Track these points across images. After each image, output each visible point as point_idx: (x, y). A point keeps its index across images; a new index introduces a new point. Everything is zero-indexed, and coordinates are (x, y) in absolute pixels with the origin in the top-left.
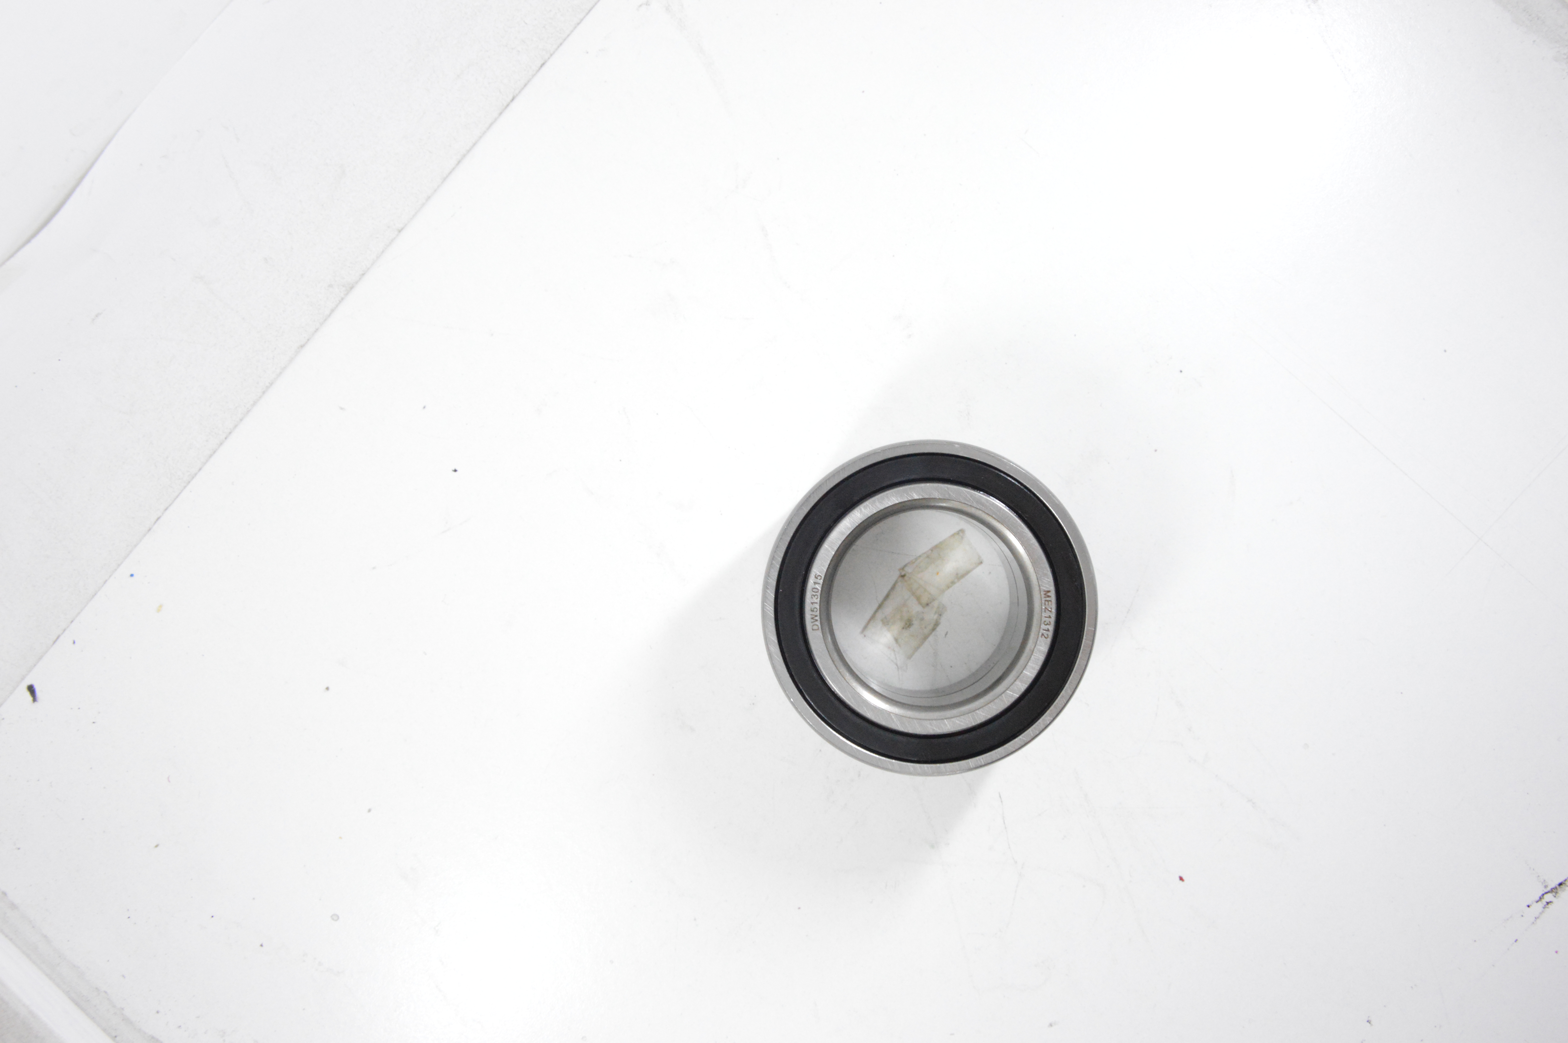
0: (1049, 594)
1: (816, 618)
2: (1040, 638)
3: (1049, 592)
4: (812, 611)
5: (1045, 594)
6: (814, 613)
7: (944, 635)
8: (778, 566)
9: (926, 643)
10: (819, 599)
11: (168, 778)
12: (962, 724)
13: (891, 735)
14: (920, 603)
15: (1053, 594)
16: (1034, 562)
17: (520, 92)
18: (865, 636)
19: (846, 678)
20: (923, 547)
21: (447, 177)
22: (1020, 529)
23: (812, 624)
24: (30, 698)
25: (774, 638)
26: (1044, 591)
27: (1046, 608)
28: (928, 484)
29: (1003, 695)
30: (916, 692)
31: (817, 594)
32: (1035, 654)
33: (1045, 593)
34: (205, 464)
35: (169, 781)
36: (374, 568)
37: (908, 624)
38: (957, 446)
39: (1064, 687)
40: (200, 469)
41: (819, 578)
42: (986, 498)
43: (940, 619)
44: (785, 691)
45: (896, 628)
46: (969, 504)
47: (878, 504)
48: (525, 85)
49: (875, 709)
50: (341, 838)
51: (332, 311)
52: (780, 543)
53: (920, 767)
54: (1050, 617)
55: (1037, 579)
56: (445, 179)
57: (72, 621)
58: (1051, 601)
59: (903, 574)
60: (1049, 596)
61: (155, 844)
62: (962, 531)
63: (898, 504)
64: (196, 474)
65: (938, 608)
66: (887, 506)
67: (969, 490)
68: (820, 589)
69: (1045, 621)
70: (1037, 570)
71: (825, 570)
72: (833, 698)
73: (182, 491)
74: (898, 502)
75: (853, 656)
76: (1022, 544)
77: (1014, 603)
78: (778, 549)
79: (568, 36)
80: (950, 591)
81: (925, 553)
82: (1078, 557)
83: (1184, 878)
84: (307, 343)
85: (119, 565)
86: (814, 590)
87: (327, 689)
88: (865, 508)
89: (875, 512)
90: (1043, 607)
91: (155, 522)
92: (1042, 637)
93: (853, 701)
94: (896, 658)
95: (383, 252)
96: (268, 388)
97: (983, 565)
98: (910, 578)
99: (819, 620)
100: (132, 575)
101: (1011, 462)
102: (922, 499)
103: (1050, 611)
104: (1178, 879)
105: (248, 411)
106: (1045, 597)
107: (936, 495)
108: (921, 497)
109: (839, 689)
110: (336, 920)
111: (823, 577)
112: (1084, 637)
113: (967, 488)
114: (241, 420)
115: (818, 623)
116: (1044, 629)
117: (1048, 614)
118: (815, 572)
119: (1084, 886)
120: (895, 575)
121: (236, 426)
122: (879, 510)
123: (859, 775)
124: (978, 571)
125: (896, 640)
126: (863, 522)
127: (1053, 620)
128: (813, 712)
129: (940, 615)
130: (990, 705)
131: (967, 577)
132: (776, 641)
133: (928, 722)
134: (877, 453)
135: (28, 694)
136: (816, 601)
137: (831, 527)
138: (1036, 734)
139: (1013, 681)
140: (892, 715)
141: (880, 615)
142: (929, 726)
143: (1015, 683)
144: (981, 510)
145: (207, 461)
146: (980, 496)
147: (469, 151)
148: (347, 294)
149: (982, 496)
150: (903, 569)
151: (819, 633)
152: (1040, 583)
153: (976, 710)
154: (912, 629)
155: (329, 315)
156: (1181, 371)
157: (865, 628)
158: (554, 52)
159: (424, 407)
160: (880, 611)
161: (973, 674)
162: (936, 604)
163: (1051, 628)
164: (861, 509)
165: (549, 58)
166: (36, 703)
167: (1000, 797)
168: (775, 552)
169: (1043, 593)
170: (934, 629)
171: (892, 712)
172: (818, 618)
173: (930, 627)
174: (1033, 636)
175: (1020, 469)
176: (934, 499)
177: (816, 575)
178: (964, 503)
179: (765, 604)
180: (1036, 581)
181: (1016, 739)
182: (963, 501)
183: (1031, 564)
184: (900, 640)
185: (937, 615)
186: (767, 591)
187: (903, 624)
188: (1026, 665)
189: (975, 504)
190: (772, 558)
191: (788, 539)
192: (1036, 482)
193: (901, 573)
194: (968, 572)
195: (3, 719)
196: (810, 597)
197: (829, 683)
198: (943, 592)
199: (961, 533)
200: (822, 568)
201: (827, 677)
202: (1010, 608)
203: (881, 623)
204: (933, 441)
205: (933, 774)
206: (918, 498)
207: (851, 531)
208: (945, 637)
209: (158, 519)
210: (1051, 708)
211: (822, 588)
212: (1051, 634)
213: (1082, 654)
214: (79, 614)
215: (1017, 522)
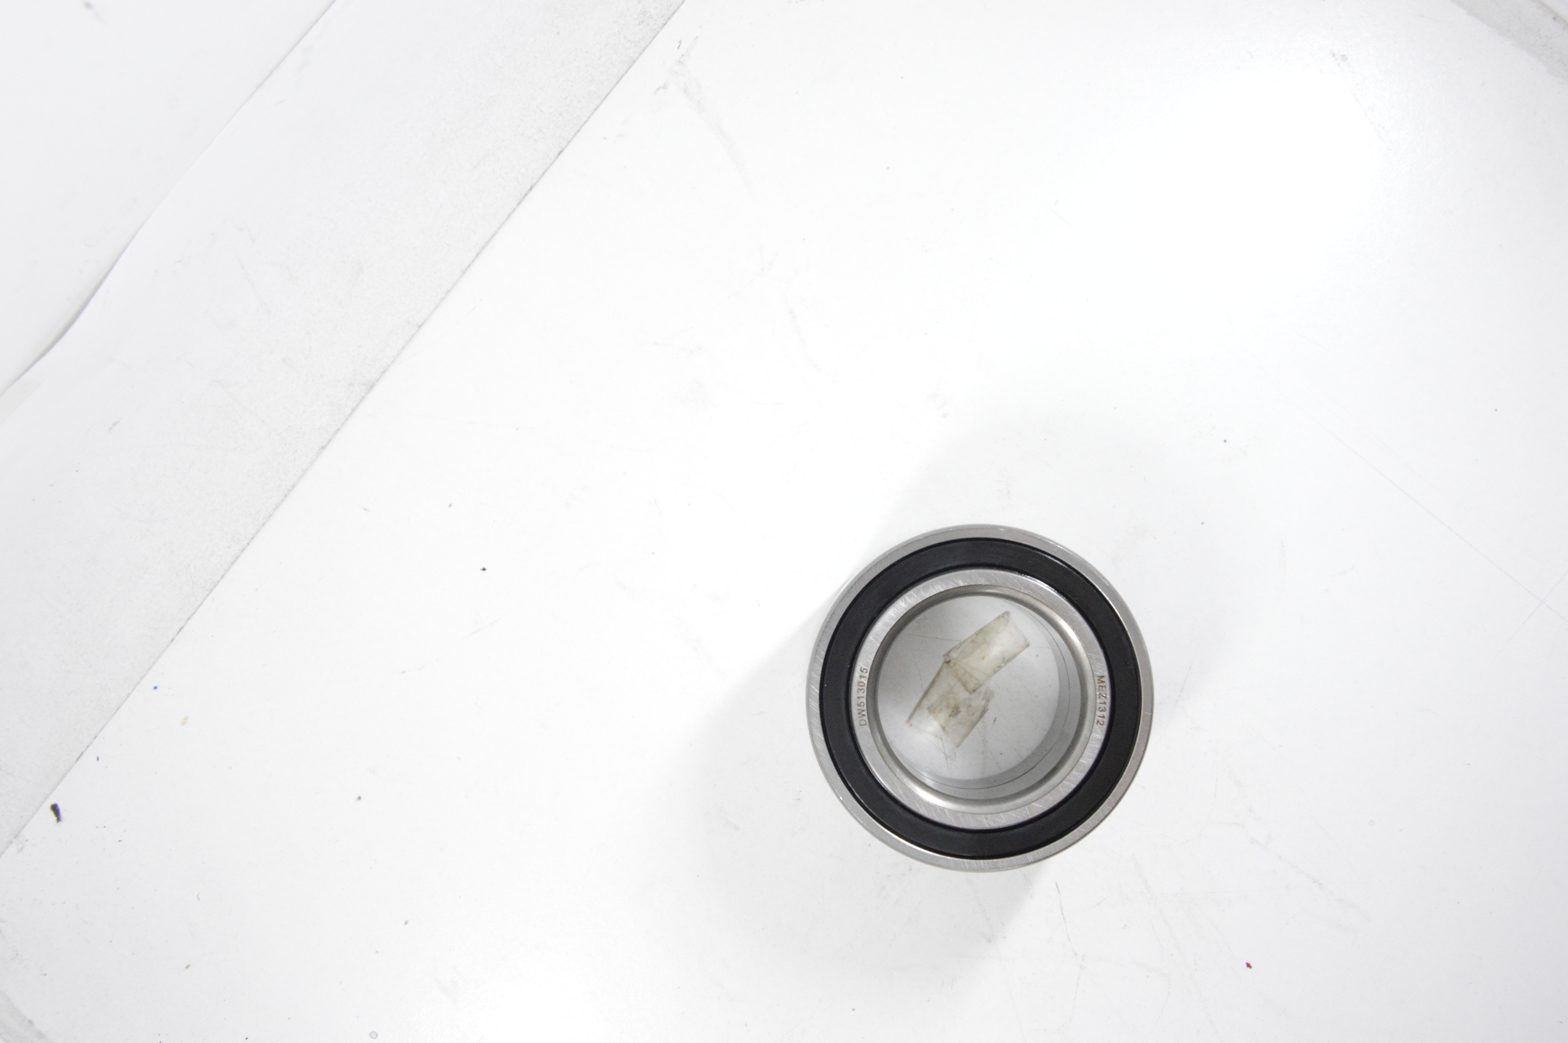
0: (1103, 679)
1: (864, 713)
2: (1095, 725)
3: (1103, 677)
4: (859, 705)
5: (1099, 680)
6: (861, 708)
7: (992, 722)
8: (822, 661)
9: (975, 730)
10: (865, 693)
11: (198, 895)
12: (1018, 817)
13: (944, 831)
14: (967, 690)
15: (1107, 680)
16: (1086, 647)
17: (538, 181)
18: (911, 725)
19: (897, 773)
20: (967, 632)
21: (466, 269)
22: (1070, 613)
23: (859, 719)
24: (55, 818)
25: (820, 735)
26: (1098, 677)
27: (1100, 694)
28: (974, 571)
29: (1060, 786)
30: (967, 782)
31: (863, 687)
32: (1091, 742)
33: (1098, 678)
34: (227, 571)
35: (199, 899)
36: (404, 672)
37: (955, 711)
38: (1002, 529)
39: (1122, 775)
40: (222, 577)
41: (865, 671)
42: (1033, 583)
43: (987, 705)
44: (833, 789)
45: (943, 716)
46: (1017, 589)
47: (922, 593)
48: (543, 174)
49: (928, 805)
50: (377, 952)
51: (353, 410)
52: (823, 636)
53: (977, 863)
54: (1105, 703)
55: (1090, 664)
56: (464, 272)
57: (95, 737)
58: (1105, 686)
59: (948, 659)
60: (1103, 682)
61: (186, 965)
62: (1006, 614)
63: (943, 592)
64: (218, 582)
65: (986, 693)
66: (933, 594)
67: (1016, 575)
68: (866, 682)
69: (1100, 708)
70: (1090, 655)
71: (871, 663)
72: (884, 795)
73: (205, 599)
74: (943, 590)
75: (898, 746)
76: (1073, 628)
77: (1064, 685)
78: (822, 643)
79: (585, 122)
80: (997, 675)
81: (969, 637)
82: (1131, 640)
83: (1251, 965)
84: (328, 443)
85: (142, 678)
86: (860, 684)
87: (359, 798)
88: (910, 597)
89: (920, 601)
90: (1098, 693)
91: (178, 633)
92: (1097, 724)
93: (904, 797)
94: (944, 747)
95: (403, 348)
96: (290, 491)
97: (1029, 648)
98: (955, 664)
99: (866, 714)
100: (156, 688)
101: (1058, 544)
102: (968, 586)
103: (1105, 697)
104: (1246, 965)
105: (270, 516)
106: (1099, 683)
107: (982, 581)
108: (967, 584)
109: (890, 785)
110: (375, 1038)
111: (869, 670)
112: (1141, 722)
113: (1014, 573)
114: (263, 525)
115: (866, 718)
116: (1100, 715)
117: (1102, 700)
118: (860, 666)
119: (1148, 977)
120: (940, 661)
121: (258, 531)
122: (924, 599)
123: (911, 870)
124: (1025, 654)
125: (943, 728)
126: (908, 611)
127: (1108, 706)
128: (863, 810)
129: (988, 701)
130: (1046, 797)
131: (1015, 660)
132: (823, 738)
133: (984, 816)
134: (919, 540)
135: (52, 814)
136: (862, 695)
137: (875, 618)
138: (1096, 825)
139: (1069, 771)
140: (945, 810)
141: (926, 703)
142: (985, 820)
143: (1072, 772)
144: (1030, 595)
145: (229, 568)
146: (1028, 581)
147: (487, 243)
148: (367, 393)
149: (1030, 580)
150: (947, 655)
151: (867, 728)
152: (1093, 668)
153: (1032, 802)
154: (959, 716)
155: (351, 415)
156: (1225, 441)
157: (911, 716)
158: (571, 140)
159: (450, 506)
160: (925, 699)
161: (1025, 761)
162: (983, 689)
163: (1107, 714)
164: (905, 600)
165: (566, 146)
166: (60, 822)
167: (1057, 886)
168: (818, 646)
169: (1096, 678)
170: (982, 716)
171: (945, 807)
173: (978, 714)
174: (1087, 723)
175: (1068, 551)
176: (981, 586)
177: (861, 668)
178: (1012, 589)
179: (810, 700)
180: (1089, 666)
181: (1075, 831)
182: (1011, 587)
183: (1083, 649)
184: (947, 728)
185: (984, 701)
186: (811, 687)
187: (950, 711)
188: (1082, 753)
189: (1023, 589)
190: (816, 652)
191: (831, 632)
192: (1084, 563)
193: (945, 659)
194: (1015, 656)
195: (27, 840)
196: (857, 690)
197: (879, 780)
198: (990, 676)
199: (1006, 616)
200: (868, 661)
201: (876, 773)
202: (1060, 692)
203: (927, 712)
204: (977, 525)
205: (990, 870)
206: (964, 585)
207: (896, 621)
208: (994, 723)
209: (181, 629)
210: (1110, 797)
211: (868, 682)
212: (1106, 720)
213: (1139, 739)
214: (102, 729)
215: (1067, 606)
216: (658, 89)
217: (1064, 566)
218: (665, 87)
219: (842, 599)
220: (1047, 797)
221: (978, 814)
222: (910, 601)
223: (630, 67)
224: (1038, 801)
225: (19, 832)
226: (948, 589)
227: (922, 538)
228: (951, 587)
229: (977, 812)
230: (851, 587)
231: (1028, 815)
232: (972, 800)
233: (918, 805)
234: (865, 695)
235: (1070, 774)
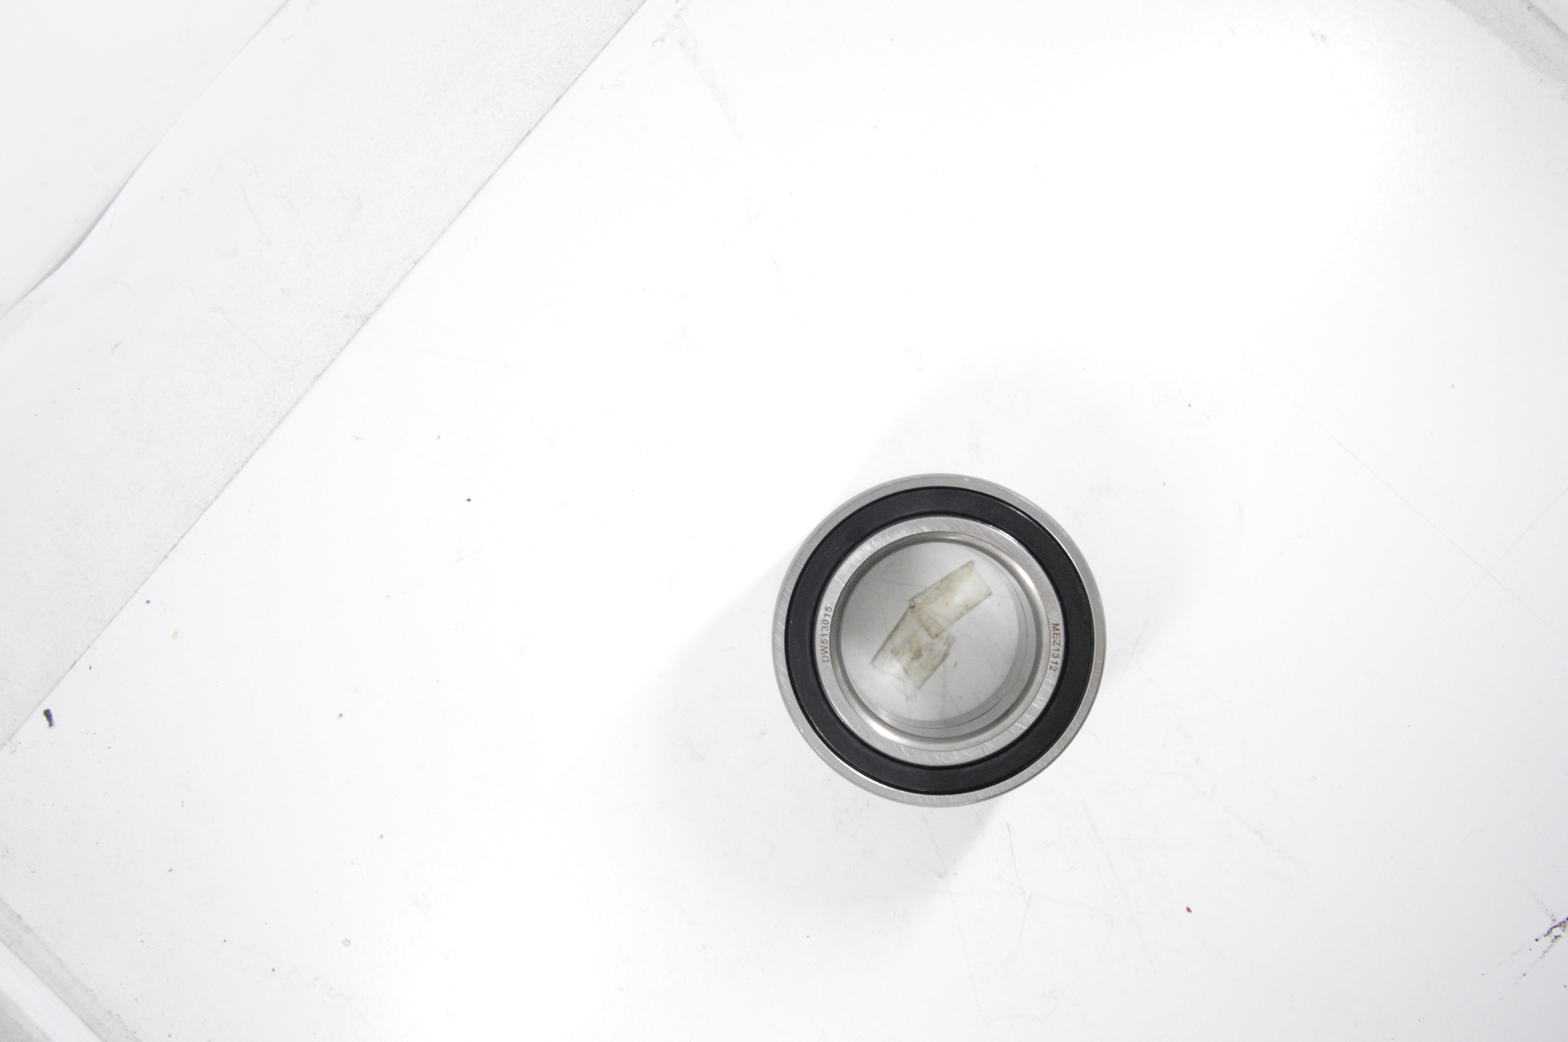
0: (1057, 627)
1: (826, 650)
2: (1048, 670)
3: (1057, 625)
4: (822, 642)
5: (1053, 627)
6: (824, 645)
7: (953, 666)
8: (789, 598)
9: (936, 674)
10: (829, 631)
11: (183, 803)
12: (970, 755)
13: (900, 766)
14: (930, 634)
15: (1062, 628)
16: (1042, 596)
17: (535, 126)
18: (874, 666)
19: (856, 709)
20: (933, 579)
22: (1029, 562)
23: (822, 656)
24: (47, 723)
25: (784, 669)
26: (1053, 624)
27: (1054, 641)
28: (938, 517)
29: (1012, 727)
30: (925, 723)
31: (827, 625)
32: (1044, 687)
33: (1053, 626)
34: (221, 492)
35: (183, 806)
36: (388, 596)
37: (918, 655)
38: (967, 479)
39: (1072, 720)
40: (216, 497)
41: (829, 610)
42: (995, 532)
43: (949, 650)
44: (795, 722)
45: (906, 658)
46: (979, 537)
47: (887, 537)
48: (541, 119)
49: (884, 740)
50: (353, 863)
51: (349, 341)
52: (790, 575)
53: (929, 798)
54: (1058, 650)
55: (1046, 612)
56: (460, 212)
57: (89, 647)
58: (1059, 634)
59: (912, 605)
60: (1057, 629)
61: (169, 869)
62: (970, 564)
64: (212, 502)
65: (947, 638)
66: (897, 539)
67: (979, 524)
68: (830, 621)
69: (1053, 654)
70: (1046, 604)
71: (835, 602)
72: (842, 730)
73: (198, 518)
74: (908, 535)
75: (862, 686)
76: (1032, 577)
77: (1023, 634)
78: (789, 581)
79: (584, 71)
80: (959, 622)
81: (934, 584)
82: (1087, 591)
83: (1191, 909)
84: (323, 372)
85: (135, 592)
86: (824, 622)
87: (341, 715)
88: (875, 541)
89: (885, 544)
90: (1052, 640)
91: (172, 550)
92: (1050, 669)
93: (862, 732)
94: (905, 689)
95: (399, 283)
96: (284, 417)
97: (992, 596)
98: (919, 609)
99: (829, 651)
100: (148, 602)
101: (1020, 496)
102: (931, 532)
103: (1059, 644)
104: (1186, 910)
105: (265, 440)
106: (1054, 630)
107: (946, 528)
108: (931, 530)
109: (849, 720)
110: (347, 946)
111: (833, 609)
112: (1092, 670)
113: (978, 522)
114: (257, 449)
115: (828, 655)
116: (1053, 661)
117: (1056, 647)
118: (825, 604)
119: (1092, 917)
120: (905, 607)
121: (252, 455)
122: (889, 543)
123: (868, 805)
124: (987, 602)
125: (906, 671)
126: (874, 554)
127: (1061, 653)
128: (822, 743)
129: (950, 646)
131: (976, 608)
132: (787, 673)
133: (937, 753)
134: (887, 486)
135: (45, 719)
136: (826, 633)
137: (842, 559)
138: (1044, 766)
139: (1021, 713)
140: (901, 746)
141: (889, 646)
142: (938, 758)
143: (1024, 715)
145: (223, 489)
146: (990, 530)
147: (484, 184)
148: (363, 325)
149: (992, 529)
150: (912, 600)
151: (829, 665)
152: (1049, 616)
153: (984, 742)
154: (921, 659)
155: (345, 346)
156: (1190, 405)
157: (875, 658)
158: (569, 88)
159: (439, 437)
160: (889, 642)
161: (983, 705)
162: (945, 635)
163: (1060, 661)
164: (871, 542)
165: (564, 93)
166: (52, 727)
167: (1008, 827)
168: (786, 584)
169: (1051, 626)
170: (943, 660)
171: (901, 743)
172: (828, 650)
173: (940, 658)
174: (1041, 669)
175: (1029, 503)
176: (944, 533)
177: (826, 607)
178: (974, 537)
179: (776, 635)
180: (1045, 613)
181: (1025, 771)
182: (973, 535)
183: (1040, 597)
184: (909, 671)
185: (946, 646)
186: (777, 623)
187: (912, 654)
188: (1035, 697)
189: (984, 537)
190: (783, 590)
191: (799, 571)
192: (1044, 515)
193: (911, 604)
194: (977, 604)
195: (20, 743)
196: (821, 628)
197: (839, 714)
198: (952, 623)
199: (970, 565)
200: (833, 600)
201: (836, 708)
202: (1019, 640)
203: (890, 654)
204: (943, 474)
205: (941, 805)
206: (928, 531)
207: (861, 563)
208: (954, 668)
209: (174, 546)
210: (1060, 740)
211: (832, 620)
212: (1059, 667)
213: (1090, 686)
214: (95, 639)
215: (1026, 555)
216: (655, 42)
217: (1026, 517)
218: (662, 39)
219: (811, 539)
220: (999, 738)
221: (932, 751)
222: (875, 544)
223: (629, 19)
224: (990, 741)
225: (13, 735)
226: (912, 534)
227: (890, 484)
228: (916, 533)
229: (932, 749)
230: (820, 529)
231: (980, 754)
232: (926, 738)
233: (875, 740)
234: (828, 632)
235: (1022, 717)
